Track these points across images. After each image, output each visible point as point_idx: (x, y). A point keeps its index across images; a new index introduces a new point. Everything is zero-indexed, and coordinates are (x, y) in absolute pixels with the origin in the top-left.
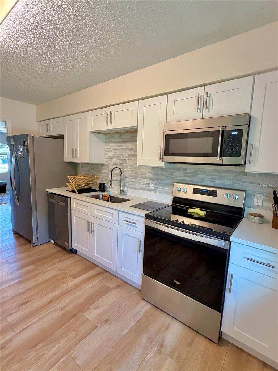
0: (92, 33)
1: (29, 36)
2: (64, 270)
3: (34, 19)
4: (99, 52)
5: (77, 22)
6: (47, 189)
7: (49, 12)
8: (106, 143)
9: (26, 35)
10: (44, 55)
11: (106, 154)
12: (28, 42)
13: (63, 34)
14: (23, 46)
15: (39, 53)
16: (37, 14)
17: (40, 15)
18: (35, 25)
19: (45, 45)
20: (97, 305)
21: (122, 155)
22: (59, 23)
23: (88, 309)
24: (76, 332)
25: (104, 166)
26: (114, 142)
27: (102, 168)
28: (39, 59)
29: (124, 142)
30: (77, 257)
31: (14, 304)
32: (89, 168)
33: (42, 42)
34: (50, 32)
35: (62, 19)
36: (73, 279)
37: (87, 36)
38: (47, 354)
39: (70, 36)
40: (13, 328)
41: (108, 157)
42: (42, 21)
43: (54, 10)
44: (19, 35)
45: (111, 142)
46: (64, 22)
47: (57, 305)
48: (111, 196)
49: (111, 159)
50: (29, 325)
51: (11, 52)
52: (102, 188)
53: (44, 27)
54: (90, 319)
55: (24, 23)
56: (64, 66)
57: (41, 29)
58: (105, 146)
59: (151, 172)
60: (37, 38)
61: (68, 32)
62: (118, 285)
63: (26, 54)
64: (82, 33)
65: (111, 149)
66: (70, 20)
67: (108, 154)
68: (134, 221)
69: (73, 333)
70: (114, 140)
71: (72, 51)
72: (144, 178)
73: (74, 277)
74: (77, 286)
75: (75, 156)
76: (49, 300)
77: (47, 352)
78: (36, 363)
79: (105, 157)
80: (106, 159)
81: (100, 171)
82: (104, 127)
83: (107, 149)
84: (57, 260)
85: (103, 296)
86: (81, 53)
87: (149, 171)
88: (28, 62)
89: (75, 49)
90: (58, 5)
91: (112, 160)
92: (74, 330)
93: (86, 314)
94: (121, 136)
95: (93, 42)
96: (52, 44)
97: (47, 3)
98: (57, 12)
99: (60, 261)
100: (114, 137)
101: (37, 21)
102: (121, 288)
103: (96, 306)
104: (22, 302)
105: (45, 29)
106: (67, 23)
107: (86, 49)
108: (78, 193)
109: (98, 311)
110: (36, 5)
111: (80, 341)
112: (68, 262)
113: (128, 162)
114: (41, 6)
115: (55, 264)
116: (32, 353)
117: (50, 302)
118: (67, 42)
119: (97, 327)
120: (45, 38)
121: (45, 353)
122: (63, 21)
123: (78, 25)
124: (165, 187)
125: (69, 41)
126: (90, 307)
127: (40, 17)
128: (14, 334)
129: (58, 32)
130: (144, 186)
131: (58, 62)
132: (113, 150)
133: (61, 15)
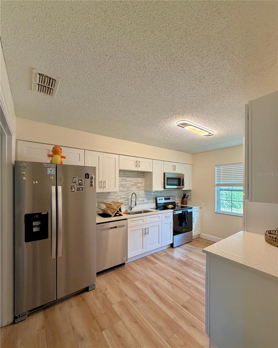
21: (126, 185)
29: (127, 177)
59: (144, 194)
72: (140, 197)
87: (143, 193)
94: (125, 173)
113: (131, 189)
124: (150, 200)
130: (141, 202)
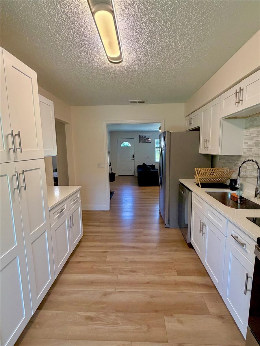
0: (185, 5)
1: (142, 47)
2: (175, 261)
3: (135, 31)
4: (206, 21)
5: (165, 5)
6: (180, 180)
7: (140, 16)
8: (246, 128)
9: (140, 48)
10: (162, 56)
11: (245, 143)
12: (145, 52)
13: (162, 27)
14: (144, 58)
15: (157, 57)
16: (134, 25)
17: (136, 24)
18: (140, 35)
19: (157, 47)
20: (182, 319)
22: (152, 19)
23: (172, 316)
24: (149, 328)
25: (241, 158)
26: (255, 127)
27: (239, 161)
28: (160, 62)
30: (194, 255)
31: (127, 267)
32: (226, 160)
33: (153, 46)
34: (152, 33)
35: (152, 14)
36: (177, 275)
37: (182, 12)
38: (120, 326)
39: (168, 24)
40: (117, 285)
41: (248, 146)
42: (141, 27)
43: (142, 10)
44: (136, 50)
45: (252, 126)
46: (156, 15)
47: (151, 290)
48: (241, 197)
49: (250, 149)
50: (125, 291)
51: (141, 67)
52: (233, 185)
53: (146, 32)
54: (167, 328)
55: (132, 39)
56: (182, 57)
57: (145, 35)
58: (245, 132)
60: (148, 44)
61: (165, 22)
62: (220, 315)
63: (150, 64)
64: (176, 12)
65: (252, 136)
66: (158, 9)
67: (247, 143)
68: (245, 242)
69: (146, 327)
70: (256, 123)
71: (179, 38)
73: (179, 273)
74: (177, 284)
75: (206, 148)
76: (148, 281)
77: (121, 324)
78: (111, 326)
79: (244, 146)
80: (244, 149)
81: (236, 163)
82: (234, 109)
83: (247, 136)
84: (175, 248)
85: (195, 314)
86: (189, 35)
88: (155, 69)
89: (181, 34)
90: (140, 3)
91: (252, 150)
92: (148, 326)
93: (166, 319)
95: (192, 14)
96: (161, 43)
97: (133, 9)
98: (144, 10)
99: (176, 250)
100: (256, 120)
101: (138, 30)
102: (223, 322)
103: (180, 319)
104: (132, 269)
105: (147, 34)
106: (157, 13)
107: (192, 27)
108: (201, 188)
109: (179, 327)
110: (129, 18)
111: (146, 340)
112: (183, 255)
114: (132, 16)
115: (171, 251)
116: (114, 315)
117: (148, 283)
118: (169, 32)
119: (167, 342)
120: (152, 41)
121: (119, 324)
122: (154, 14)
123: (168, 8)
125: (170, 30)
126: (174, 315)
127: (138, 26)
128: (114, 290)
129: (157, 28)
131: (175, 56)
132: (254, 137)
133: (149, 10)
